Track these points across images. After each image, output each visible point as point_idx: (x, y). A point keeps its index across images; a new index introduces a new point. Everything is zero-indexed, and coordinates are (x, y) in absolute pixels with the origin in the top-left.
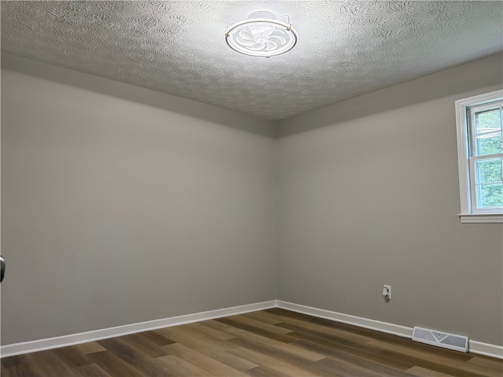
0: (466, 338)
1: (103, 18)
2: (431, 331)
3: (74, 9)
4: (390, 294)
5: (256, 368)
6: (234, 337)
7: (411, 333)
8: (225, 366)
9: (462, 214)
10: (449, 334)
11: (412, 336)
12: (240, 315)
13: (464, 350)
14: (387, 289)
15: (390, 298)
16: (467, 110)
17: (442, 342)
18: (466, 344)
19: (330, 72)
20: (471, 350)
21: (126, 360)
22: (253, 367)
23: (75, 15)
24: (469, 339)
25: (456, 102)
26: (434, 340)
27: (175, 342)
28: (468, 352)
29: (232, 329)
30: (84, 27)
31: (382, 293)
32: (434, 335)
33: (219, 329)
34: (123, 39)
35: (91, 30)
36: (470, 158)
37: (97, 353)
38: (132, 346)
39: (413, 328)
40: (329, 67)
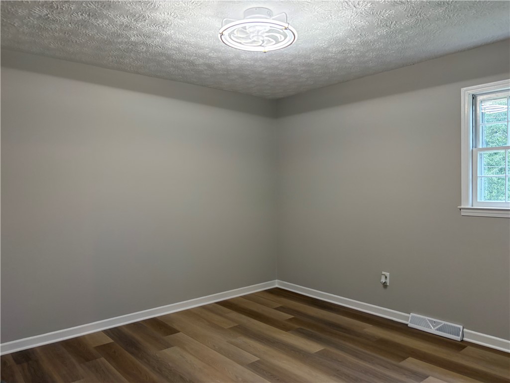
0: (461, 327)
1: (89, 15)
2: (427, 318)
3: (58, 8)
4: (388, 281)
5: (256, 361)
6: (236, 325)
7: (407, 318)
8: (228, 359)
9: (462, 207)
10: (444, 322)
11: (408, 321)
12: (241, 297)
13: (458, 338)
14: (386, 276)
15: (388, 284)
16: (473, 98)
17: (437, 330)
18: (461, 333)
19: (332, 58)
20: (465, 339)
21: (132, 353)
22: (254, 361)
23: (59, 13)
24: (463, 328)
25: (463, 90)
26: (429, 327)
27: (179, 332)
28: (462, 341)
29: (234, 315)
30: (70, 23)
31: (381, 279)
32: (429, 323)
33: (221, 315)
34: (112, 33)
35: (78, 26)
36: (474, 149)
37: (104, 345)
38: (137, 337)
39: (410, 314)
40: (330, 55)
